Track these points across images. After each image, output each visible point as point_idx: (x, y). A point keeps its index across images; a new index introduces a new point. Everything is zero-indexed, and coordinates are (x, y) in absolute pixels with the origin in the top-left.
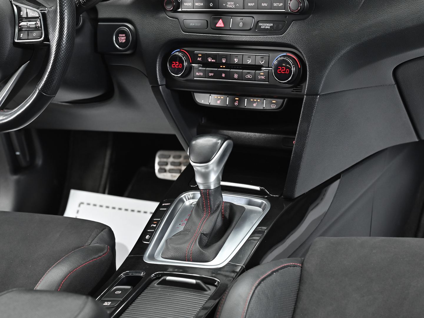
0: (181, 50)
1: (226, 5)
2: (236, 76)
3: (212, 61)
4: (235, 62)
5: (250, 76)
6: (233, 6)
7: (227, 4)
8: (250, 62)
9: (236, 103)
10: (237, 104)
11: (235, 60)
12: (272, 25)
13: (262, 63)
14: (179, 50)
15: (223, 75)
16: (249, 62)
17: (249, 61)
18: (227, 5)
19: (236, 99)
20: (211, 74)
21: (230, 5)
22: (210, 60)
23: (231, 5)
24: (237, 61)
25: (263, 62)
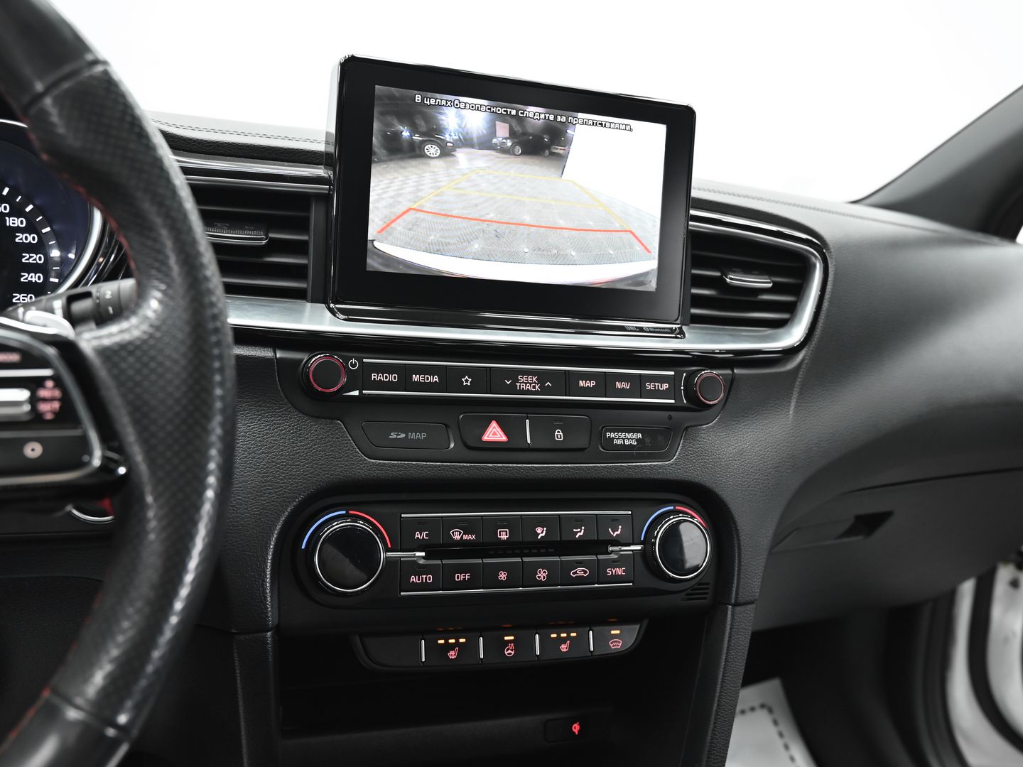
0: (351, 512)
1: (513, 385)
2: (542, 575)
3: (465, 537)
4: (539, 537)
5: (583, 571)
6: (534, 387)
7: (517, 381)
8: (581, 534)
9: (509, 651)
10: (513, 653)
11: (539, 530)
12: (640, 436)
13: (616, 533)
14: (344, 512)
15: (503, 576)
16: (579, 534)
17: (579, 530)
18: (518, 384)
19: (506, 638)
20: (460, 577)
21: (526, 384)
22: (457, 537)
23: (531, 384)
24: (543, 534)
25: (619, 532)
